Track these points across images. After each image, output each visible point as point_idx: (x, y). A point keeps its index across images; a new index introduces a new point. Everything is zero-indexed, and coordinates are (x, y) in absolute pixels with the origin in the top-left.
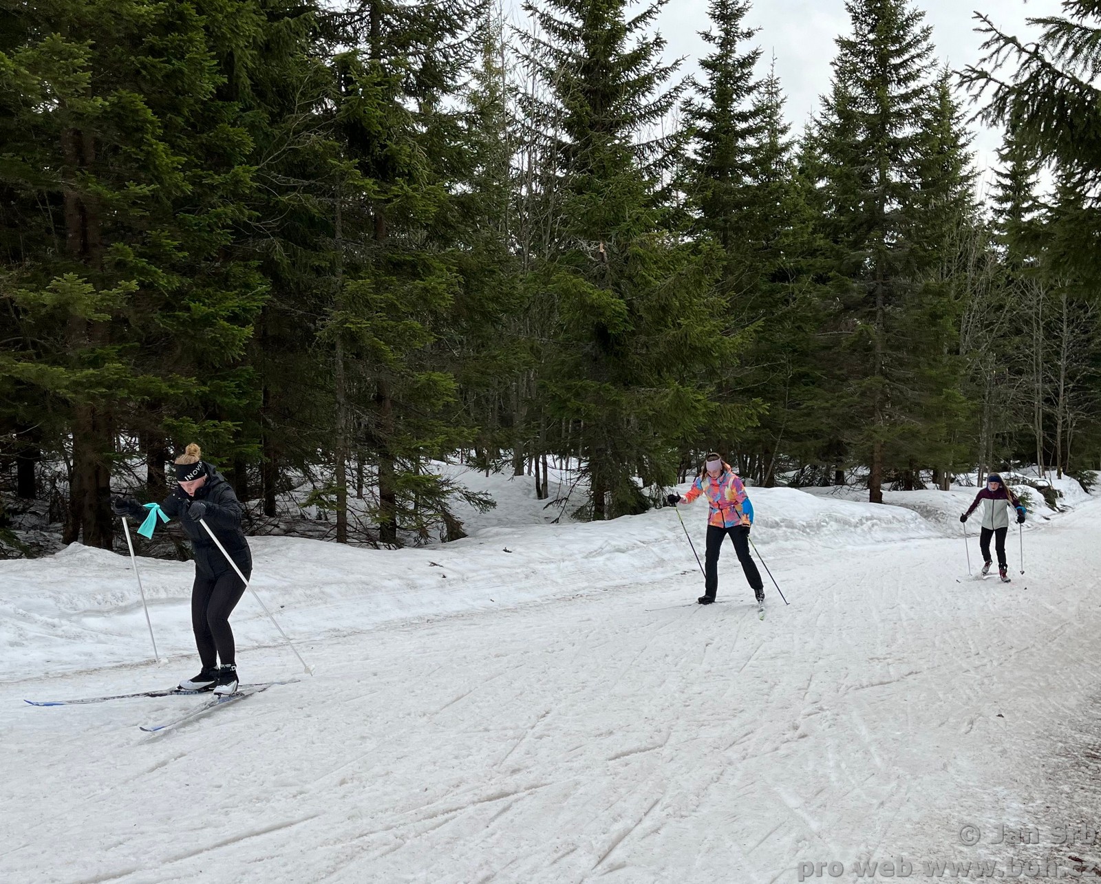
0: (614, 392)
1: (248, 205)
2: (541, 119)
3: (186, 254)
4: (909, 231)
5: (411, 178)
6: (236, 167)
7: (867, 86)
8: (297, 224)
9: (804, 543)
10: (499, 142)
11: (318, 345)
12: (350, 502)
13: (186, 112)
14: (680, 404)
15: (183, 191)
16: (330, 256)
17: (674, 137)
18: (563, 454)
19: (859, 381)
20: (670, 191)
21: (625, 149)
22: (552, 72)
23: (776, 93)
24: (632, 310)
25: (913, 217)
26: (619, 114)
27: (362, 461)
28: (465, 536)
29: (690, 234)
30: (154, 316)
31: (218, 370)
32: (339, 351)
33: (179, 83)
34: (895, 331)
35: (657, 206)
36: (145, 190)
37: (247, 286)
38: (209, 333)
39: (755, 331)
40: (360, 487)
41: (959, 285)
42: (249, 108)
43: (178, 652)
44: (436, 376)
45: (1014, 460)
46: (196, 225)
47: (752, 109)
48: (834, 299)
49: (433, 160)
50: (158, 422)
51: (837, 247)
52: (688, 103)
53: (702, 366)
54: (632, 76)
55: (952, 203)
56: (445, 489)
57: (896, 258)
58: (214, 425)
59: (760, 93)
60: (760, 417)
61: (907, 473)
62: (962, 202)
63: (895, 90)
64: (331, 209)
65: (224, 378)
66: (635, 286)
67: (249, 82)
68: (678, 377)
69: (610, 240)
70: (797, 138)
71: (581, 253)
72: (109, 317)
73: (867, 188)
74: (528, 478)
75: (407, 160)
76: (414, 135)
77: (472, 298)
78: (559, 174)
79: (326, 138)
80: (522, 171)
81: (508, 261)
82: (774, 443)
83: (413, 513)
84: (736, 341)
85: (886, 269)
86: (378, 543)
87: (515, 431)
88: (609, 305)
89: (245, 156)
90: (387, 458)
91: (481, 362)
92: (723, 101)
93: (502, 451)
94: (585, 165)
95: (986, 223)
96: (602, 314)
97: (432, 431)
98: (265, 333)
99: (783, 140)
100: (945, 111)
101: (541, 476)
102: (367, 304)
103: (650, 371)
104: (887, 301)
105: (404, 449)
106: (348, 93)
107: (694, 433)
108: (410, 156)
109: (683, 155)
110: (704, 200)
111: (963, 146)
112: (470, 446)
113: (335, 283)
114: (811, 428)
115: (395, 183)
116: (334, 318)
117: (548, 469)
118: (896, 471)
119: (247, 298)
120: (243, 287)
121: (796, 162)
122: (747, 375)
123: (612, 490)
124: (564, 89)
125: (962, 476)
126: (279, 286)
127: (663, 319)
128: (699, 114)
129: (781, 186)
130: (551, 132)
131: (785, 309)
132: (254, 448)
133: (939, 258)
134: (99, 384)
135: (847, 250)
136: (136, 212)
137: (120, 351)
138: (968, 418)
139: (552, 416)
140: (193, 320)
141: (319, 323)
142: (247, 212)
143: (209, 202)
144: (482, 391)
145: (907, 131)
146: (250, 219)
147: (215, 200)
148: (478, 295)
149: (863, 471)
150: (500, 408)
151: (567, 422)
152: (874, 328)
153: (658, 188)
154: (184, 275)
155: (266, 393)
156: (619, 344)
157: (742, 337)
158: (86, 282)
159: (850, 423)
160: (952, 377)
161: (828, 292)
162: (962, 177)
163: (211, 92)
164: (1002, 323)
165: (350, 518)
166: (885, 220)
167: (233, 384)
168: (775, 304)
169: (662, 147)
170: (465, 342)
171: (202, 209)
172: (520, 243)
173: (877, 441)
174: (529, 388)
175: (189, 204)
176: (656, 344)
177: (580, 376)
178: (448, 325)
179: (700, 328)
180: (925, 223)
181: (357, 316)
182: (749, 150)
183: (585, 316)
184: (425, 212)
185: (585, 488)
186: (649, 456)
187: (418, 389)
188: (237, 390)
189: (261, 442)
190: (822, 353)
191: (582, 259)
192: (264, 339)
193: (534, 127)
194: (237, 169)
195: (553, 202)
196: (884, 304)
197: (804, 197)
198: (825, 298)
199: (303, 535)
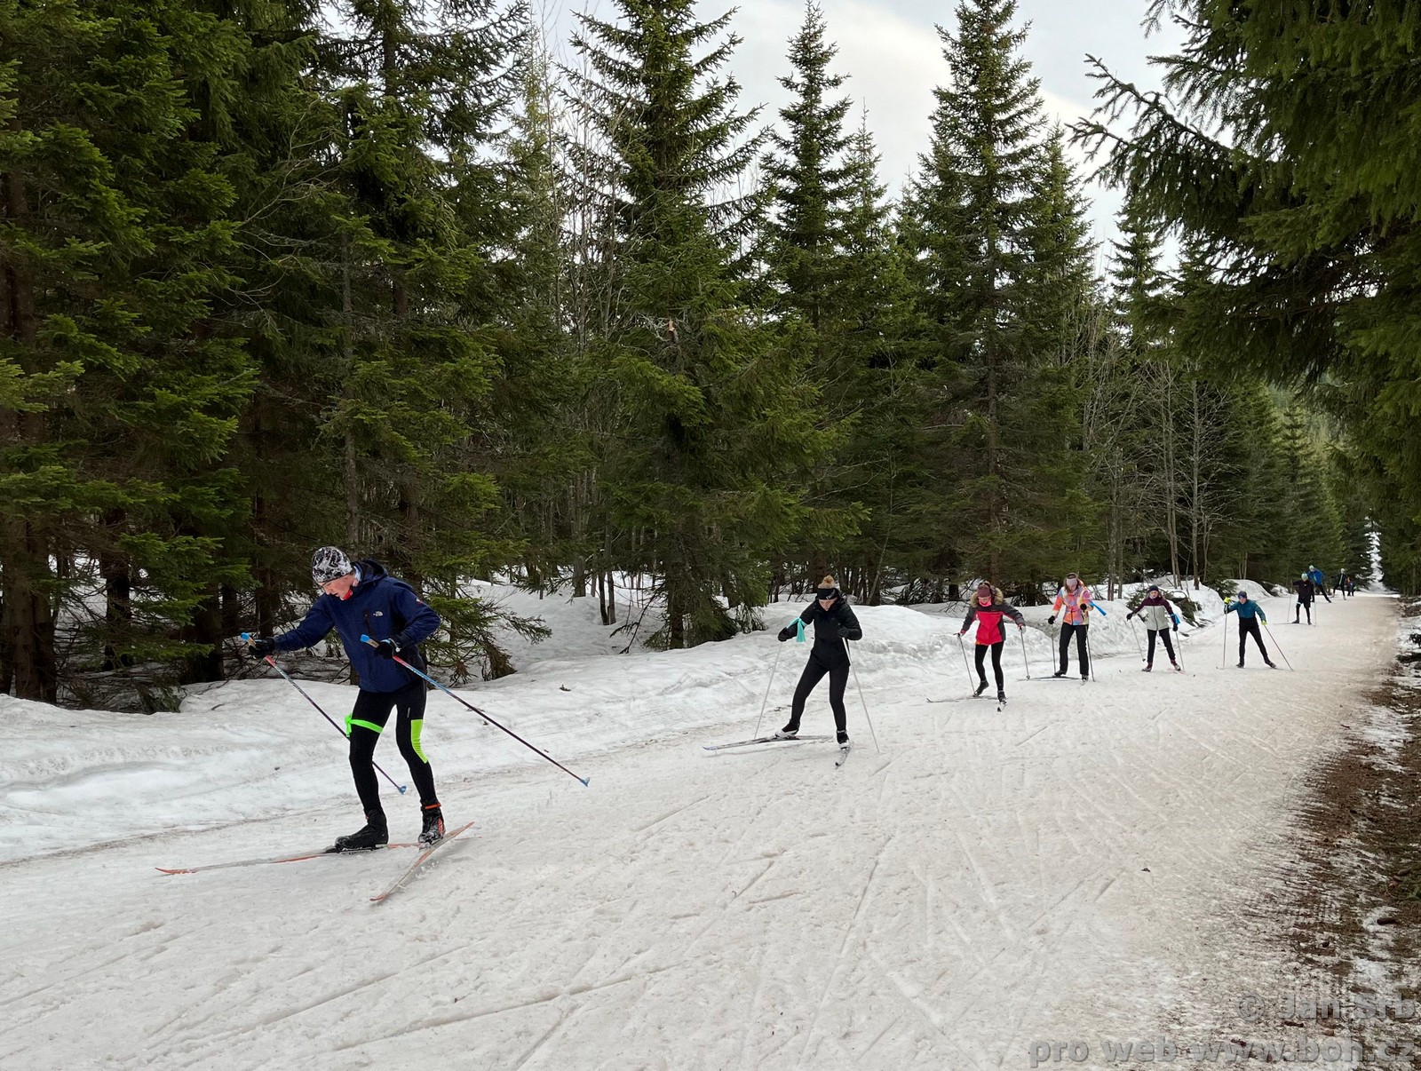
0: (690, 496)
1: (230, 270)
2: (594, 173)
3: (149, 329)
4: (1022, 309)
5: (436, 239)
6: (212, 222)
7: (971, 145)
8: (294, 293)
9: (916, 670)
10: (544, 198)
11: (323, 441)
13: (147, 153)
14: (769, 510)
15: (144, 252)
17: (753, 198)
18: (633, 570)
19: (970, 481)
20: (750, 261)
21: (696, 210)
22: (607, 119)
23: (869, 150)
24: (709, 400)
25: (1026, 293)
26: (687, 171)
28: (513, 671)
29: (775, 311)
30: (108, 406)
31: (195, 473)
32: (350, 448)
33: (137, 117)
34: (1011, 423)
35: (736, 279)
36: (93, 248)
37: (230, 369)
38: (180, 427)
39: (852, 424)
41: (1081, 370)
42: (233, 151)
43: (138, 832)
44: (471, 478)
45: (1148, 568)
46: (161, 293)
47: (842, 168)
48: (941, 388)
49: (464, 218)
50: (114, 539)
51: (942, 327)
52: (768, 159)
53: (793, 465)
54: (703, 126)
55: (1069, 278)
56: (488, 615)
57: (1009, 340)
58: (188, 542)
59: (850, 150)
60: (862, 524)
61: (1029, 586)
62: (1078, 277)
63: (1002, 149)
64: (338, 276)
65: (201, 484)
66: (714, 371)
67: (229, 118)
68: (764, 476)
69: (681, 317)
70: (894, 202)
71: (646, 332)
72: (45, 408)
73: (975, 260)
74: (591, 598)
75: (431, 217)
76: (440, 188)
77: (515, 384)
78: (620, 239)
79: (329, 189)
80: (574, 235)
81: (559, 340)
82: (878, 554)
83: (449, 647)
84: (831, 436)
85: (999, 352)
87: (573, 543)
88: (681, 392)
89: (226, 209)
91: (529, 460)
92: (808, 158)
93: (559, 568)
94: (650, 228)
95: (1107, 300)
96: (674, 404)
97: (469, 545)
98: (257, 428)
99: (878, 204)
100: (1057, 176)
101: (607, 597)
102: (383, 390)
103: (733, 470)
104: (1001, 389)
105: (434, 567)
106: (356, 136)
107: (786, 543)
108: (434, 213)
109: (765, 219)
110: (790, 271)
111: (1079, 214)
112: (518, 562)
113: (343, 366)
114: (916, 536)
115: (416, 245)
116: (342, 410)
117: (615, 589)
118: (1017, 583)
119: (230, 384)
120: (224, 370)
121: (894, 230)
122: (845, 476)
123: (692, 614)
124: (622, 139)
126: (272, 368)
127: (745, 410)
128: (782, 172)
129: (876, 258)
130: (607, 190)
131: (886, 398)
132: (241, 569)
133: (1057, 340)
134: (32, 492)
135: (953, 331)
136: (81, 276)
137: (61, 450)
138: (1095, 522)
139: (619, 525)
140: (159, 411)
141: (324, 414)
142: (228, 278)
143: (179, 266)
144: (533, 496)
145: (1016, 196)
146: (233, 287)
147: (186, 262)
148: (523, 381)
150: (556, 515)
151: (638, 533)
152: (987, 420)
153: (736, 256)
154: (148, 355)
155: (260, 502)
156: (694, 439)
157: (838, 431)
158: (13, 363)
159: (963, 529)
160: (1076, 475)
161: (934, 380)
162: (1079, 250)
163: (179, 130)
164: (1128, 414)
166: (996, 297)
167: (212, 491)
168: (875, 393)
169: (739, 210)
170: (511, 435)
171: (170, 274)
172: (575, 321)
173: (994, 550)
174: (589, 492)
175: (157, 267)
176: (739, 440)
177: (651, 478)
178: (488, 417)
179: (789, 421)
180: (1041, 300)
181: (371, 405)
182: (839, 214)
183: (653, 406)
184: (454, 280)
185: (660, 611)
186: (735, 572)
187: (449, 493)
188: (218, 499)
189: (253, 561)
190: (929, 450)
191: (648, 338)
192: (254, 434)
193: (587, 183)
194: (216, 225)
195: (613, 271)
196: (997, 393)
197: (904, 270)
198: (931, 386)
199: (309, 677)
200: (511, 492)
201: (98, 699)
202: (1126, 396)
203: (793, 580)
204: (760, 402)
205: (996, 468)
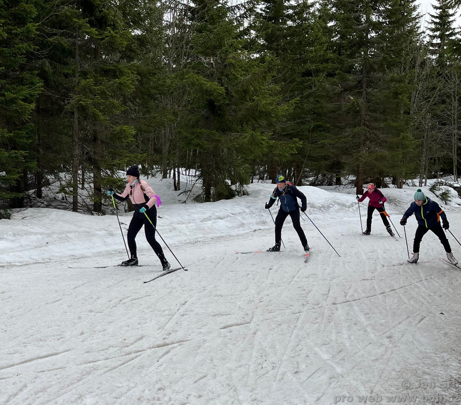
0: (217, 135)
1: (33, 43)
3: (4, 68)
4: (382, 48)
5: (114, 27)
6: (28, 24)
8: (57, 52)
11: (66, 113)
12: (80, 191)
14: (254, 142)
15: (3, 37)
17: (251, 2)
18: (188, 168)
19: (351, 129)
20: (248, 30)
21: (224, 9)
24: (228, 92)
25: (384, 40)
29: (258, 52)
31: (16, 126)
32: (76, 115)
34: (373, 102)
35: (241, 39)
37: (32, 83)
38: (14, 107)
39: (295, 103)
40: (83, 184)
41: (411, 76)
46: (8, 53)
48: (338, 86)
51: (340, 57)
53: (265, 121)
55: (406, 32)
57: (374, 63)
58: (15, 153)
60: (297, 148)
62: (412, 31)
64: (74, 44)
65: (20, 130)
66: (230, 80)
68: (251, 127)
69: (216, 56)
71: (200, 63)
73: (359, 25)
74: (170, 180)
75: (113, 18)
76: (116, 5)
77: (144, 87)
78: (189, 23)
79: (72, 8)
80: (170, 22)
82: (302, 163)
84: (285, 108)
85: (369, 68)
86: (93, 212)
88: (215, 90)
89: (33, 18)
93: (155, 166)
94: (204, 18)
95: (425, 42)
96: (212, 95)
101: (177, 178)
102: (91, 91)
103: (237, 124)
104: (368, 86)
105: (107, 165)
107: (260, 156)
108: (114, 16)
109: (256, 11)
110: (267, 34)
113: (75, 81)
114: (323, 154)
115: (106, 30)
116: (74, 99)
117: (181, 175)
119: (32, 89)
120: (30, 84)
121: (317, 13)
122: (288, 126)
123: (215, 187)
125: (410, 181)
126: (47, 83)
129: (308, 26)
131: (310, 91)
132: (34, 164)
133: (399, 62)
135: (346, 59)
138: (414, 149)
140: (6, 101)
141: (66, 102)
142: (33, 47)
143: (15, 42)
146: (34, 50)
147: (17, 41)
148: (147, 86)
149: (352, 178)
150: (155, 144)
152: (361, 100)
153: (242, 28)
156: (220, 110)
157: (288, 106)
159: (346, 152)
160: (406, 127)
161: (334, 82)
162: (412, 18)
164: (435, 97)
165: (79, 199)
166: (369, 42)
167: (24, 133)
168: (304, 89)
169: (244, 7)
171: (12, 46)
173: (362, 161)
174: (171, 133)
176: (241, 110)
177: (200, 127)
179: (265, 101)
180: (392, 43)
181: (86, 97)
182: (291, 7)
183: (202, 96)
184: (121, 44)
185: (200, 185)
187: (115, 134)
188: (26, 136)
190: (330, 114)
191: (201, 66)
194: (30, 25)
196: (367, 88)
197: (321, 31)
198: (334, 85)
199: (55, 207)
202: (434, 88)
203: (260, 173)
205: (364, 123)
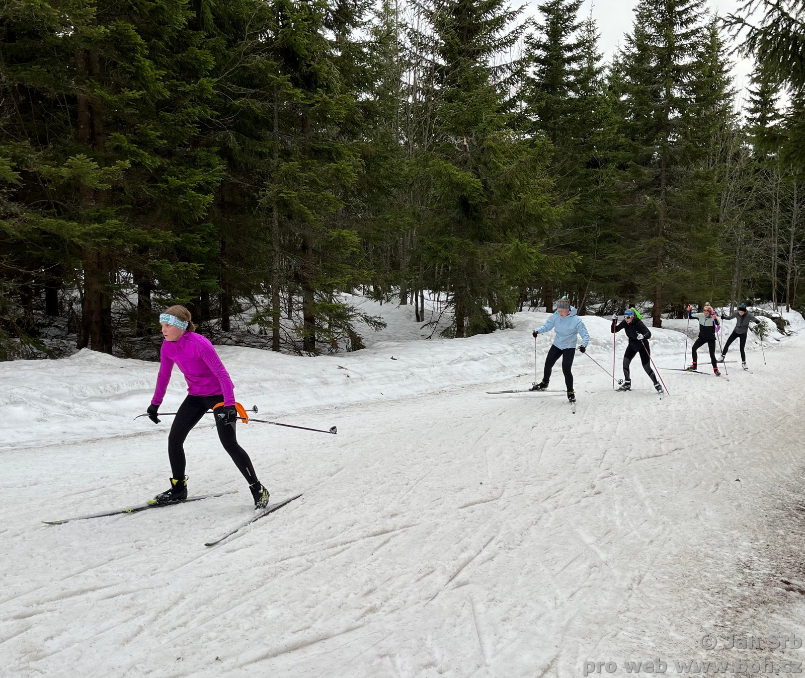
0: (472, 246)
1: (211, 107)
2: (423, 47)
3: (166, 142)
4: (685, 133)
5: (328, 89)
6: (202, 79)
7: (659, 27)
8: (246, 121)
10: (392, 63)
11: (260, 209)
12: (282, 322)
13: (166, 38)
14: (518, 254)
15: (163, 96)
16: (269, 144)
17: (519, 62)
18: (436, 290)
19: (646, 240)
20: (515, 101)
21: (484, 70)
22: (432, 13)
23: (593, 31)
24: (486, 187)
25: (688, 123)
26: (479, 45)
27: (291, 293)
28: (364, 347)
29: (529, 132)
30: (142, 186)
31: (189, 226)
32: (275, 213)
33: (161, 16)
34: (674, 205)
35: (506, 112)
36: (136, 94)
37: (209, 165)
38: (181, 199)
39: (574, 204)
40: (290, 311)
41: (721, 172)
42: (213, 36)
45: (756, 298)
46: (172, 120)
47: (576, 42)
48: (631, 181)
49: (345, 76)
50: (144, 263)
51: (634, 143)
52: (530, 37)
53: (535, 228)
54: (490, 17)
55: (717, 113)
56: (350, 313)
57: (675, 152)
58: (185, 266)
59: (582, 31)
60: (576, 265)
62: (724, 112)
63: (679, 30)
64: (271, 111)
65: (192, 232)
66: (490, 169)
67: (212, 16)
68: (518, 235)
69: (471, 136)
70: (607, 64)
71: (450, 145)
72: (110, 186)
73: (657, 101)
74: (410, 306)
75: (326, 75)
76: (331, 57)
77: (371, 176)
78: (437, 87)
79: (268, 59)
80: (409, 85)
81: (397, 150)
82: (586, 284)
83: (327, 331)
84: (560, 211)
85: (669, 160)
86: (302, 351)
87: (401, 273)
88: (469, 183)
89: (209, 71)
90: (309, 291)
91: (377, 222)
92: (554, 36)
93: (392, 287)
94: (455, 81)
95: (741, 127)
96: (464, 190)
97: (342, 272)
98: (223, 200)
99: (597, 65)
100: (714, 46)
101: (420, 306)
102: (295, 179)
103: (498, 230)
104: (669, 183)
105: (321, 284)
106: (284, 26)
107: (528, 276)
108: (327, 73)
109: (525, 75)
110: (539, 108)
111: (726, 71)
112: (369, 283)
113: (273, 164)
114: (612, 273)
115: (316, 92)
116: (271, 190)
118: (672, 304)
119: (209, 174)
120: (205, 165)
121: (606, 82)
122: (568, 235)
123: (470, 317)
124: (440, 26)
125: (719, 309)
126: (233, 165)
128: (537, 46)
129: (595, 99)
130: (430, 57)
131: (596, 187)
132: (213, 282)
133: (707, 153)
134: (102, 235)
135: (641, 146)
136: (129, 111)
137: (117, 211)
138: (724, 268)
139: (428, 262)
140: (170, 190)
141: (261, 193)
142: (210, 112)
143: (182, 105)
144: (378, 244)
145: (686, 60)
146: (212, 117)
147: (186, 102)
148: (375, 174)
149: (649, 305)
150: (391, 256)
151: (439, 267)
152: (659, 202)
153: (507, 98)
154: (164, 157)
155: (223, 243)
156: (476, 211)
157: (564, 208)
158: (93, 161)
159: (639, 270)
160: (713, 239)
161: (627, 176)
162: (725, 94)
163: (184, 24)
164: (750, 200)
165: (282, 334)
166: (669, 125)
167: (198, 237)
168: (589, 184)
169: (510, 69)
170: (367, 207)
171: (177, 109)
172: (407, 137)
173: (659, 283)
174: (412, 242)
175: (168, 105)
176: (503, 212)
177: (449, 234)
178: (354, 196)
179: (535, 201)
180: (698, 127)
181: (288, 188)
182: (573, 72)
183: (452, 191)
184: (338, 113)
185: (450, 315)
186: (497, 293)
187: (331, 241)
188: (201, 241)
189: (219, 278)
190: (621, 220)
191: (451, 149)
192: (221, 204)
193: (418, 53)
194: (203, 80)
195: (431, 108)
196: (667, 185)
197: (611, 107)
198: (625, 180)
199: (249, 345)
200: (366, 241)
201: (135, 353)
202: (750, 188)
203: (532, 299)
204: (517, 189)
205: (663, 232)
